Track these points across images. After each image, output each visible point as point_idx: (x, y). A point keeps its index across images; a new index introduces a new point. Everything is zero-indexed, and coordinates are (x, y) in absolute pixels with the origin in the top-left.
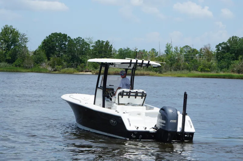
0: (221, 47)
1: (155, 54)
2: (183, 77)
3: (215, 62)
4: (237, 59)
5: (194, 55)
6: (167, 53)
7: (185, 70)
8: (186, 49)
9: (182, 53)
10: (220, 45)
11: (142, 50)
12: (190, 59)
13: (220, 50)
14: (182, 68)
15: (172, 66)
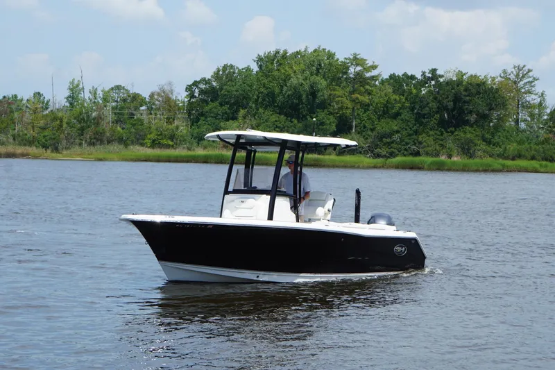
0: (197, 90)
1: (41, 105)
2: (111, 160)
3: (184, 124)
4: (234, 118)
5: (137, 108)
6: (71, 104)
7: (117, 144)
8: (116, 93)
9: (108, 104)
10: (197, 86)
11: (11, 96)
12: (126, 116)
13: (195, 97)
14: (107, 138)
15: (82, 135)
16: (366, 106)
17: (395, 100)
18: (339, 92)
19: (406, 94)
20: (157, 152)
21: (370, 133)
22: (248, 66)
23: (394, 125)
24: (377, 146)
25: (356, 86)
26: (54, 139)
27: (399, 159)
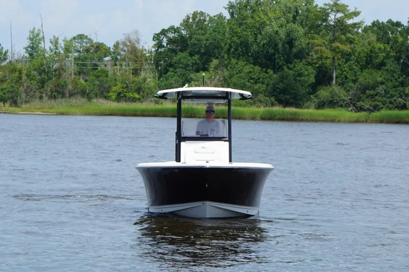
0: (165, 40)
2: (73, 115)
3: (152, 76)
4: (205, 69)
5: (100, 59)
6: (31, 55)
7: (79, 97)
8: (78, 43)
9: (70, 54)
10: (165, 35)
12: (89, 68)
13: (163, 46)
14: (69, 91)
15: (43, 88)
16: (347, 55)
17: (380, 49)
18: (318, 40)
19: (391, 43)
20: (123, 105)
21: (351, 84)
22: (221, 14)
23: (379, 76)
24: (359, 99)
25: (337, 34)
26: (13, 92)
27: (384, 112)
